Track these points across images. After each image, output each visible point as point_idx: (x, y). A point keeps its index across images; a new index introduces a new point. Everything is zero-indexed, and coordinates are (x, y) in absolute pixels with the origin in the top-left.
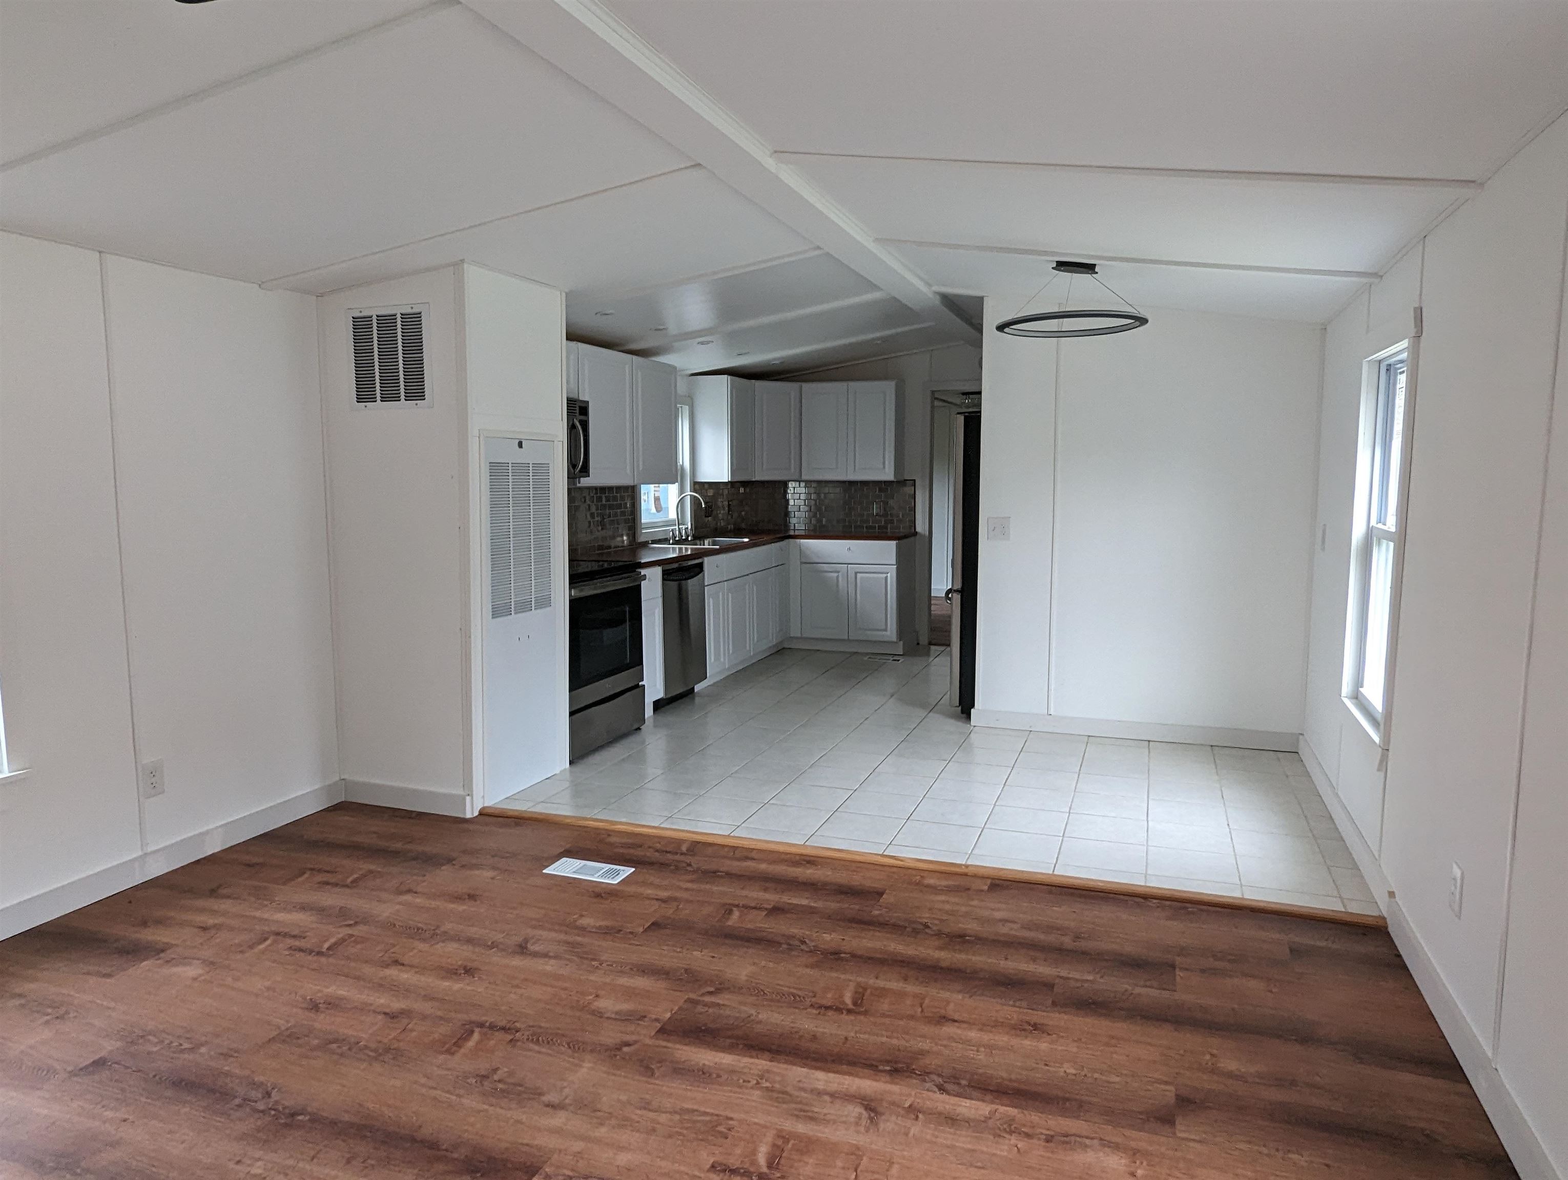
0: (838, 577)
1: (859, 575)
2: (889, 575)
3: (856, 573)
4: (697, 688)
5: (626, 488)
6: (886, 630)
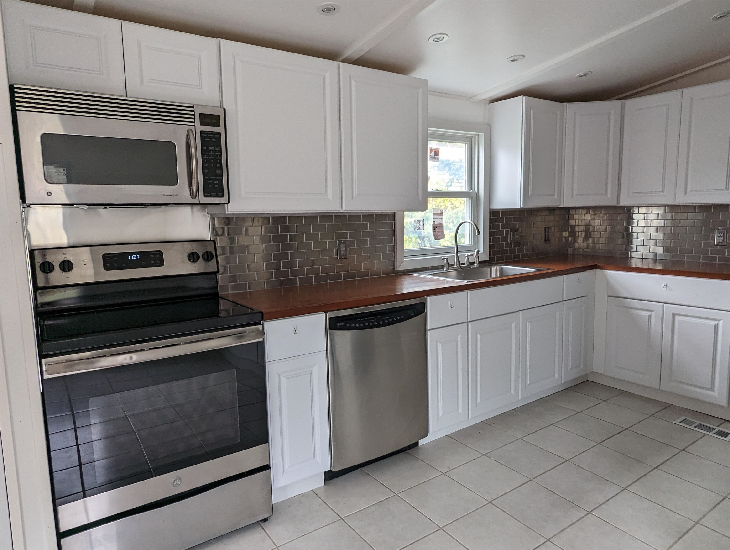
0: (650, 316)
1: (677, 317)
2: (721, 323)
3: (674, 315)
4: (421, 442)
5: (381, 216)
6: (712, 389)
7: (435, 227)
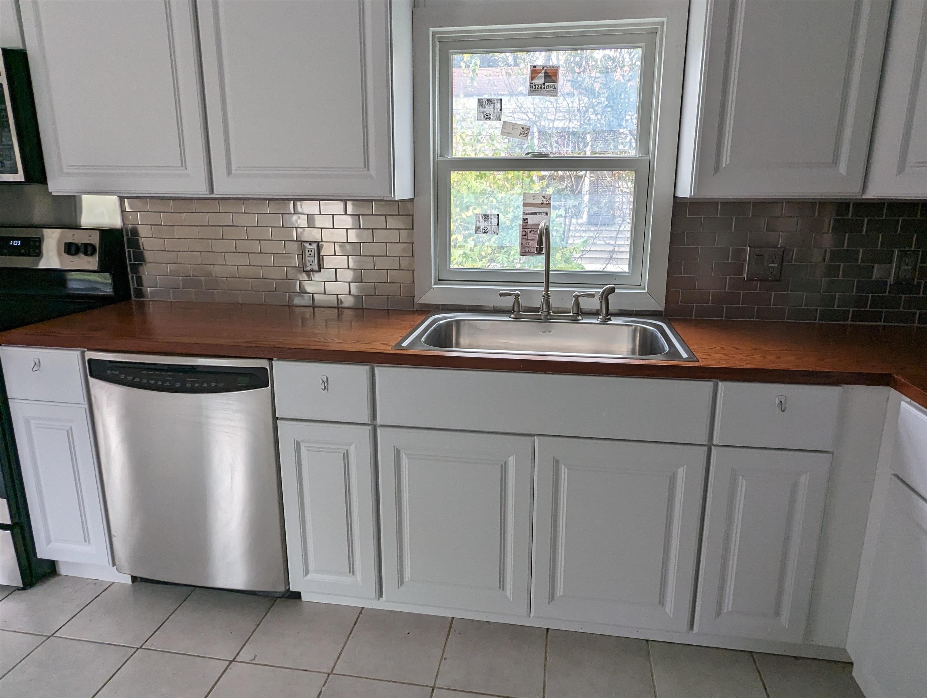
7: (526, 230)
